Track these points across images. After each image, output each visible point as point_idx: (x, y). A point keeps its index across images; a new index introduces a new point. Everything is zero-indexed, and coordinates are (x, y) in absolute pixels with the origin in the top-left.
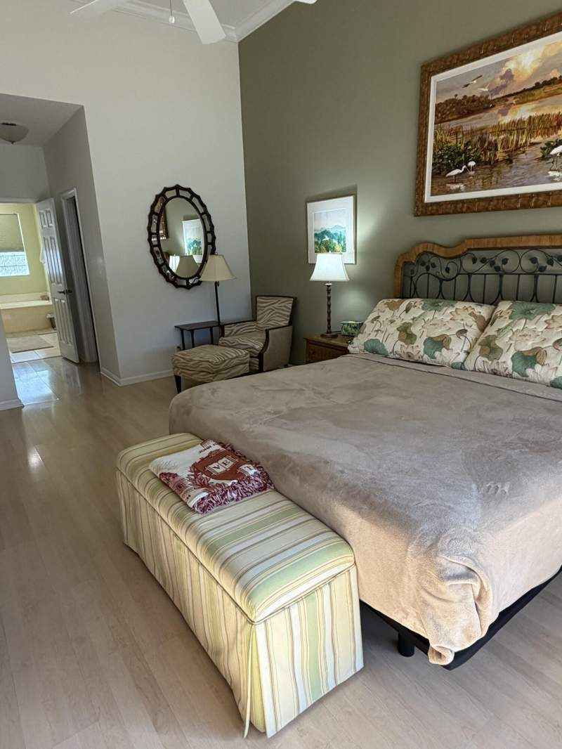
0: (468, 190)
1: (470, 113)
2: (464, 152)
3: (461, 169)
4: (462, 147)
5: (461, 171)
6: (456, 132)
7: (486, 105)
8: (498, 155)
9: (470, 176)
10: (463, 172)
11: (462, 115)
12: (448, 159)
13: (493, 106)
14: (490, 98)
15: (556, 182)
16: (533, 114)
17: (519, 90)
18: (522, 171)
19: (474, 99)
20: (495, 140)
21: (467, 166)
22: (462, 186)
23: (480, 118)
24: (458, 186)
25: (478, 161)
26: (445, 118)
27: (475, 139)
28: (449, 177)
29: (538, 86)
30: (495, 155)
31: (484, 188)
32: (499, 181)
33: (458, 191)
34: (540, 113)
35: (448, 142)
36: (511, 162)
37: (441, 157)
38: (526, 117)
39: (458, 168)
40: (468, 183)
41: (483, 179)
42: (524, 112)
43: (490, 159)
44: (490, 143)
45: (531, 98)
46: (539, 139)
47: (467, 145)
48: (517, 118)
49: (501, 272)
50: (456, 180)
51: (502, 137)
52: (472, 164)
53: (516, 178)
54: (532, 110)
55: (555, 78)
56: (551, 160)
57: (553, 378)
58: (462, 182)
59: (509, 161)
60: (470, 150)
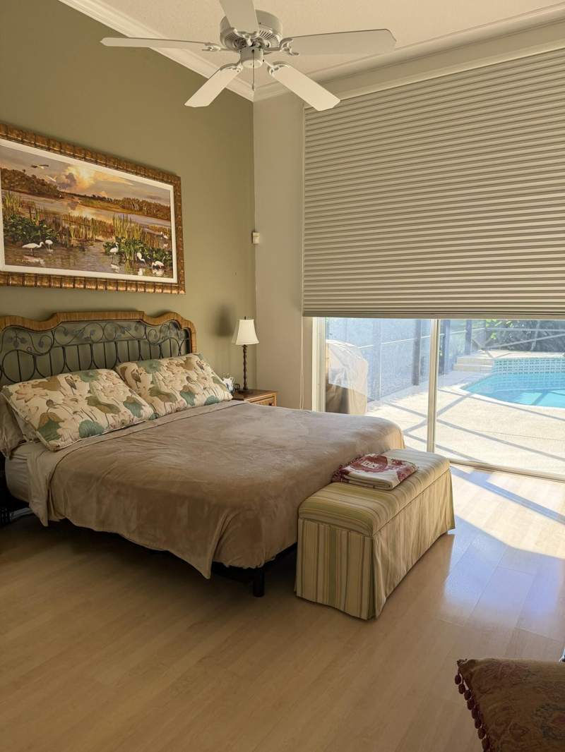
0: (48, 265)
1: (40, 194)
2: (40, 228)
3: (39, 244)
4: (37, 223)
5: (39, 246)
6: (29, 207)
7: (56, 194)
8: (72, 241)
9: (49, 253)
10: (41, 248)
11: (32, 193)
12: (22, 230)
13: (62, 198)
14: (58, 188)
15: (116, 273)
16: (95, 218)
17: (82, 194)
18: (92, 260)
19: (43, 183)
20: (68, 228)
21: (44, 242)
22: (42, 261)
23: (52, 203)
24: (37, 260)
25: (54, 240)
26: (13, 187)
27: (50, 221)
28: (26, 248)
29: (94, 198)
30: (70, 241)
31: (63, 267)
32: (76, 263)
33: (37, 265)
34: (99, 219)
35: (20, 213)
36: (84, 250)
37: (13, 225)
38: (90, 217)
39: (34, 242)
40: (48, 259)
41: (62, 259)
42: (88, 213)
43: (66, 242)
44: (64, 228)
45: (91, 205)
46: (100, 238)
47: (41, 222)
48: (84, 216)
49: (90, 342)
50: (34, 253)
51: (73, 227)
52: (49, 242)
53: (89, 264)
54: (93, 214)
55: (104, 198)
56: (111, 256)
57: (205, 400)
58: (42, 257)
59: (82, 249)
60: (46, 229)
